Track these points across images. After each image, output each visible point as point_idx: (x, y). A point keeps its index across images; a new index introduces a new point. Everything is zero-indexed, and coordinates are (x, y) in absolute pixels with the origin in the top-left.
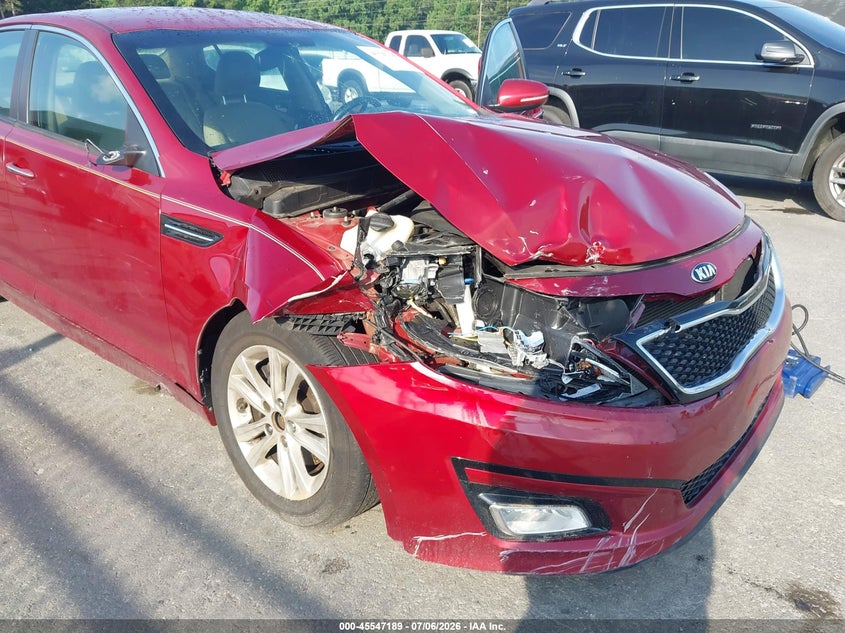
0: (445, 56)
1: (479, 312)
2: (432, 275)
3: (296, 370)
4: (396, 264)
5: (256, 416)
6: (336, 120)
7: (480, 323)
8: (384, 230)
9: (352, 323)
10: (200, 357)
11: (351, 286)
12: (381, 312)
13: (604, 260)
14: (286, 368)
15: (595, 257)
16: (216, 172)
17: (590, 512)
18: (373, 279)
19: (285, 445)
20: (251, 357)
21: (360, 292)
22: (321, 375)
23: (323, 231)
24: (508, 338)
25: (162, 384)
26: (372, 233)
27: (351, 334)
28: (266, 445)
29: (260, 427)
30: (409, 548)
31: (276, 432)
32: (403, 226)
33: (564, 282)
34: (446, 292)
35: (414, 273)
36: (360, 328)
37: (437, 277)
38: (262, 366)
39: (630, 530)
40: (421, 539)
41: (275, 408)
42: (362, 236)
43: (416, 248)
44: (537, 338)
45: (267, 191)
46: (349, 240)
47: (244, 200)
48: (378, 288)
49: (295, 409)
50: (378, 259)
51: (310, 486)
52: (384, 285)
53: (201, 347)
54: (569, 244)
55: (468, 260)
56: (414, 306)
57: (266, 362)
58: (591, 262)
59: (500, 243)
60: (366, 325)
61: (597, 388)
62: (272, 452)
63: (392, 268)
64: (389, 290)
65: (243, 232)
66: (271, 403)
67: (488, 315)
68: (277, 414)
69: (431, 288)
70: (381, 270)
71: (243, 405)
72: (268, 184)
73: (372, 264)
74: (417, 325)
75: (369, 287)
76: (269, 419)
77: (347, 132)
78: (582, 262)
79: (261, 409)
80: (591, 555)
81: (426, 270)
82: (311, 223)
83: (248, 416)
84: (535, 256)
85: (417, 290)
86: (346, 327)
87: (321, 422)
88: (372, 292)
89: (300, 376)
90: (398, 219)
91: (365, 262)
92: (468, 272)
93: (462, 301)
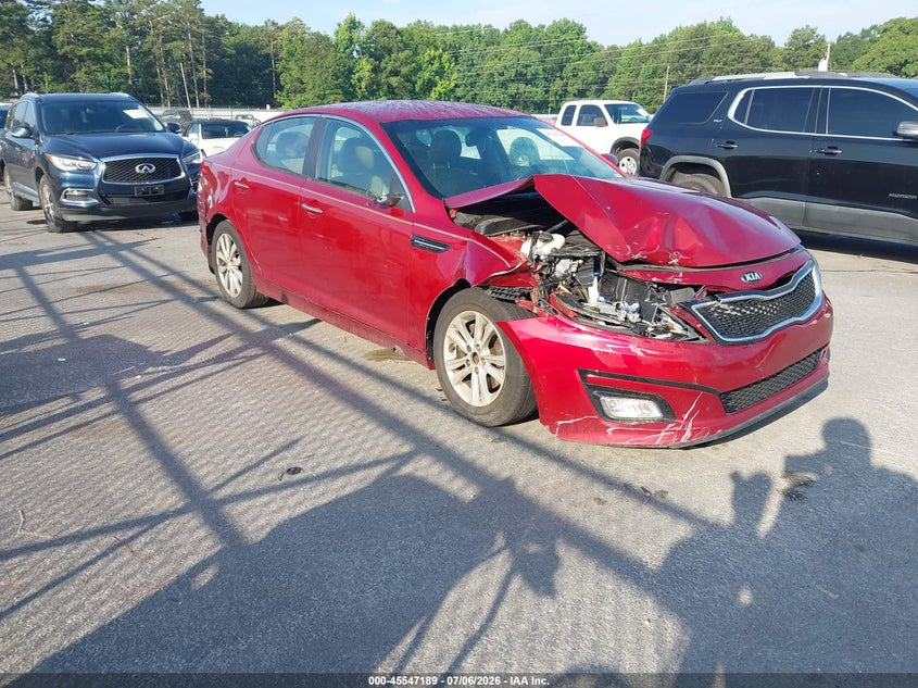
0: (617, 125)
1: (602, 292)
2: (574, 269)
3: (492, 328)
4: (553, 260)
5: (460, 354)
6: (519, 181)
7: (602, 299)
8: (546, 241)
9: (523, 295)
10: (429, 322)
11: (525, 270)
12: (542, 288)
13: (681, 264)
14: (486, 326)
15: (675, 261)
16: (447, 210)
17: (662, 406)
18: (539, 268)
19: (477, 373)
20: (464, 318)
21: (530, 275)
22: (504, 327)
23: (510, 243)
24: (618, 307)
25: (397, 347)
26: (539, 243)
27: (523, 300)
28: (464, 373)
29: (462, 361)
30: (552, 430)
31: (472, 365)
32: (559, 240)
33: (654, 274)
34: (583, 280)
35: (562, 267)
36: (528, 297)
37: (577, 272)
38: (469, 324)
39: (688, 420)
40: (560, 423)
41: (474, 350)
42: (534, 244)
43: (565, 252)
44: (636, 306)
45: (478, 221)
46: (526, 248)
47: (464, 225)
48: (541, 275)
49: (486, 352)
50: (542, 258)
51: (489, 398)
52: (544, 273)
53: (430, 315)
54: (657, 252)
55: (597, 260)
56: (562, 288)
57: (474, 322)
58: (673, 265)
59: (614, 248)
60: (532, 296)
61: (669, 335)
62: (468, 378)
63: (550, 262)
64: (548, 276)
65: (464, 243)
66: (472, 346)
67: (609, 295)
68: (475, 354)
69: (573, 278)
70: (543, 264)
71: (452, 348)
72: (479, 217)
73: (538, 260)
74: (565, 298)
75: (535, 273)
76: (469, 357)
77: (529, 187)
78: (666, 264)
79: (466, 351)
80: (663, 434)
81: (570, 266)
82: (503, 240)
83: (455, 354)
84: (636, 257)
85: (564, 277)
86: (520, 296)
87: (502, 359)
88: (537, 276)
89: (493, 331)
90: (555, 236)
91: (535, 257)
92: (596, 269)
93: (591, 285)
